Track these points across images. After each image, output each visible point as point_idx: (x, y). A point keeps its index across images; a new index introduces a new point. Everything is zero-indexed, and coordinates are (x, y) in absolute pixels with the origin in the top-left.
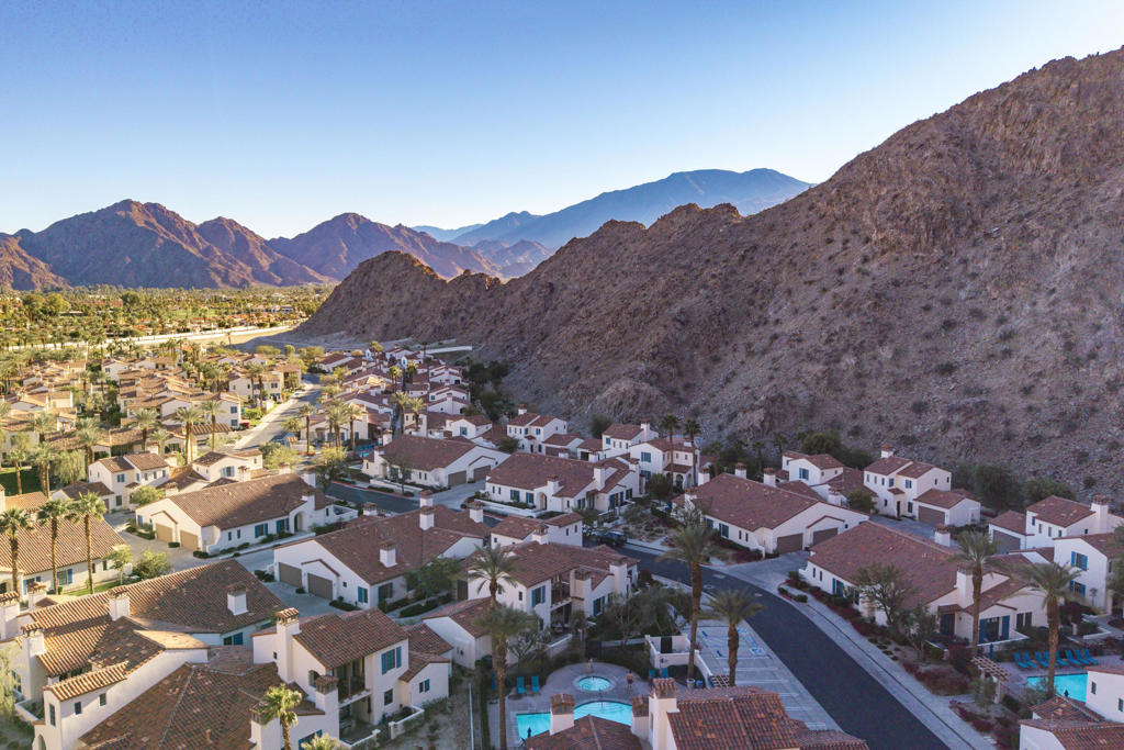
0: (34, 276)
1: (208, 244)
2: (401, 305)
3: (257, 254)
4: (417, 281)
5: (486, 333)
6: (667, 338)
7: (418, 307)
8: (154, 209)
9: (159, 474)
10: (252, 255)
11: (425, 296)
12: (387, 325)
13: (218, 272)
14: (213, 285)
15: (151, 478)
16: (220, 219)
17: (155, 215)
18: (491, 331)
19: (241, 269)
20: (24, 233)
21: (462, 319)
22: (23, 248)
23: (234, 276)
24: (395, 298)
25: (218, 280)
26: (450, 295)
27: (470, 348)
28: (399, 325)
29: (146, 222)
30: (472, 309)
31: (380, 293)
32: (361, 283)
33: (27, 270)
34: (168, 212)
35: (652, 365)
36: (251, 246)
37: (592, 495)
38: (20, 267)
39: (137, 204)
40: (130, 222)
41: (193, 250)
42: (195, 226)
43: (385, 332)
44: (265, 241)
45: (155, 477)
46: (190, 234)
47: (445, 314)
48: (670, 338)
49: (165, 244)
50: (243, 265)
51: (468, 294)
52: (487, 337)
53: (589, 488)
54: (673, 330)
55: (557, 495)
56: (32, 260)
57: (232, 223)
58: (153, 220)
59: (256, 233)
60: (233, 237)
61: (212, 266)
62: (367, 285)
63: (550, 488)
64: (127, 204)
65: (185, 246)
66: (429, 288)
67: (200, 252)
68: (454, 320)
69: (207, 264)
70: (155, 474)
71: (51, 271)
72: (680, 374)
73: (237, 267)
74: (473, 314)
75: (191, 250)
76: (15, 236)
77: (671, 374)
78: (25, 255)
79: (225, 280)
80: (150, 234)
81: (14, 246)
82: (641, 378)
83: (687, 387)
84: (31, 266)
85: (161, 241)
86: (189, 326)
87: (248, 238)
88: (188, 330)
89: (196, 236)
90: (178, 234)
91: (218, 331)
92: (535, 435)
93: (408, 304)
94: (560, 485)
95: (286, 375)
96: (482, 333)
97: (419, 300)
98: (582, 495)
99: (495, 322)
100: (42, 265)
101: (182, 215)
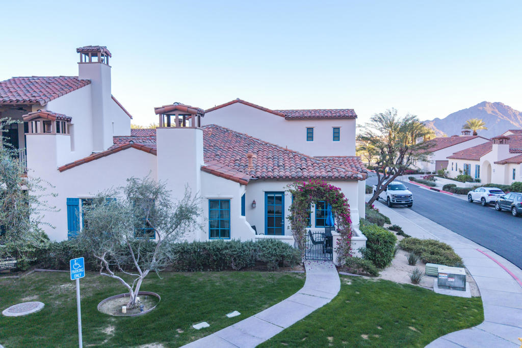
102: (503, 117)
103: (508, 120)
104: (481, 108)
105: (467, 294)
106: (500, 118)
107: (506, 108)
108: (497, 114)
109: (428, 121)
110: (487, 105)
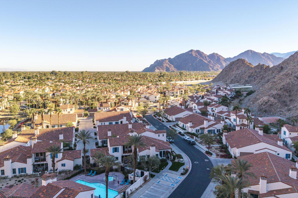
0: (170, 68)
1: (210, 60)
2: (238, 74)
3: (222, 62)
4: (244, 67)
5: (258, 82)
6: (289, 83)
7: (242, 75)
8: (198, 52)
9: (108, 108)
10: (221, 63)
11: (245, 71)
12: (232, 80)
13: (211, 67)
14: (209, 70)
15: (106, 109)
16: (214, 53)
17: (198, 53)
18: (260, 82)
19: (218, 66)
20: (170, 58)
21: (254, 78)
22: (169, 62)
23: (215, 68)
24: (237, 72)
25: (211, 69)
26: (252, 71)
27: (251, 87)
28: (236, 80)
29: (195, 55)
30: (258, 75)
31: (233, 71)
32: (229, 68)
33: (169, 67)
34: (201, 52)
35: (280, 92)
36: (221, 60)
37: (203, 129)
38: (168, 66)
39: (194, 50)
40: (191, 55)
41: (206, 62)
42: (207, 55)
43: (231, 82)
44: (225, 59)
45: (107, 109)
46: (206, 57)
47: (249, 77)
48: (290, 83)
49: (199, 60)
50: (218, 65)
51: (258, 70)
52: (258, 84)
53: (202, 126)
54: (293, 80)
55: (191, 127)
56: (170, 65)
57: (217, 54)
58: (197, 54)
59: (223, 56)
60: (217, 58)
61: (210, 65)
62: (231, 68)
63: (189, 125)
64: (192, 51)
65: (204, 60)
66: (247, 69)
67: (208, 62)
68: (252, 79)
69: (209, 65)
70: (107, 108)
71: (174, 67)
72: (290, 96)
73: (216, 66)
74: (258, 76)
75: (205, 62)
76: (168, 59)
77: (286, 96)
78: (169, 64)
79: (213, 69)
80: (196, 58)
81: (167, 61)
82: (272, 96)
83: (291, 100)
84: (170, 66)
85: (198, 59)
86: (187, 79)
87: (220, 58)
88: (187, 80)
89: (207, 58)
90: (203, 58)
91: (195, 81)
92: (215, 110)
93: (239, 74)
94: (193, 124)
95: (185, 91)
96: (257, 82)
97: (243, 73)
98: (198, 128)
99: (261, 79)
100: (172, 66)
101: (204, 53)
102: (200, 58)
103: (203, 59)
104: (190, 53)
105: (183, 162)
106: (199, 58)
107: (202, 53)
108: (197, 56)
109: (165, 59)
110: (193, 51)
